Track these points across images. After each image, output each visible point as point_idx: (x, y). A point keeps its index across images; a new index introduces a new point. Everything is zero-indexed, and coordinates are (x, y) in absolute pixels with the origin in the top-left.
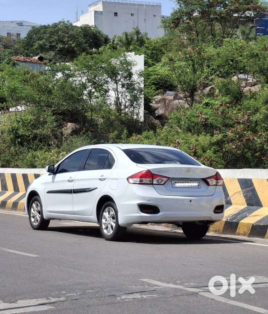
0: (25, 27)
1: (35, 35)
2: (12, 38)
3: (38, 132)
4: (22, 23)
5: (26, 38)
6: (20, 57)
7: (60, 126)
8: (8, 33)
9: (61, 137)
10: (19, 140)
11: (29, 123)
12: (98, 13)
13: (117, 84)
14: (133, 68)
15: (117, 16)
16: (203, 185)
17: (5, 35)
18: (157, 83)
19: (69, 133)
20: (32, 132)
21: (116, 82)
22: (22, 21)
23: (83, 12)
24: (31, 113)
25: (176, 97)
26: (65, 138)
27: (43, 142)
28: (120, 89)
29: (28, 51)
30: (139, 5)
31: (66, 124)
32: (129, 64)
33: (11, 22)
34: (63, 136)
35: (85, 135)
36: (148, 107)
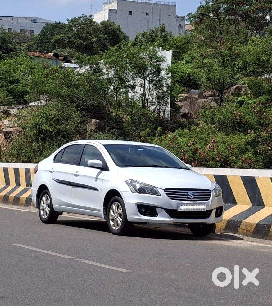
0: (39, 24)
1: (49, 33)
2: (25, 34)
3: (62, 128)
4: (36, 20)
5: (40, 35)
6: (35, 53)
7: (84, 122)
8: (21, 30)
9: (85, 134)
10: (42, 136)
11: (53, 118)
12: (112, 12)
13: (144, 80)
14: (163, 64)
15: (131, 14)
17: (19, 31)
18: (180, 80)
19: (93, 129)
20: (55, 128)
21: (144, 79)
22: (36, 18)
23: (97, 10)
24: (55, 108)
25: (201, 96)
26: (89, 134)
27: (67, 138)
28: (147, 85)
29: (41, 48)
30: (154, 4)
31: (90, 120)
32: (159, 59)
33: (25, 19)
34: (87, 132)
35: (111, 132)
36: (173, 105)
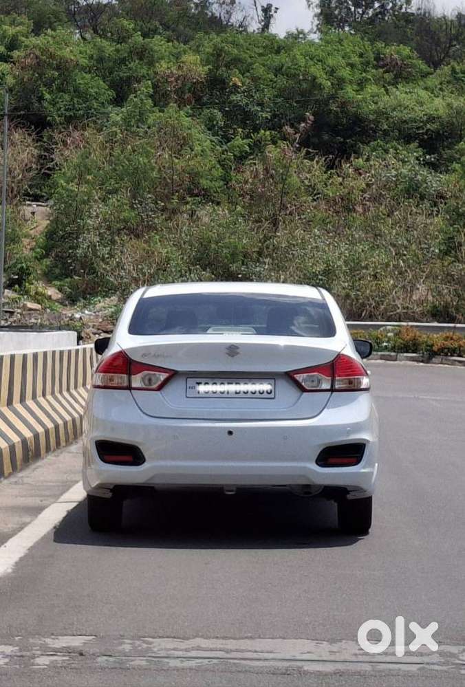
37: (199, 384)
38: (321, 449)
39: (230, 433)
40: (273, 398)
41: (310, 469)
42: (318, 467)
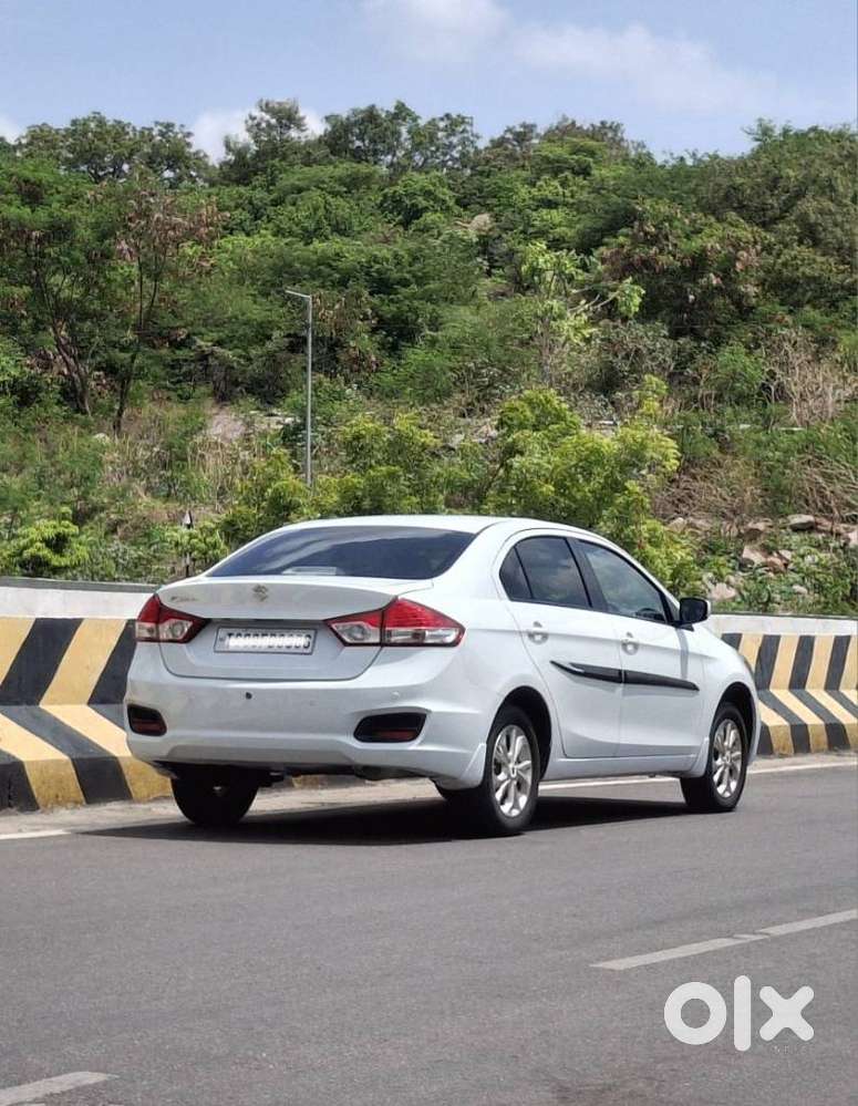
16: (325, 643)
37: (230, 635)
38: (362, 717)
39: (249, 696)
40: (310, 654)
41: (347, 745)
42: (357, 742)
